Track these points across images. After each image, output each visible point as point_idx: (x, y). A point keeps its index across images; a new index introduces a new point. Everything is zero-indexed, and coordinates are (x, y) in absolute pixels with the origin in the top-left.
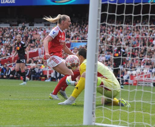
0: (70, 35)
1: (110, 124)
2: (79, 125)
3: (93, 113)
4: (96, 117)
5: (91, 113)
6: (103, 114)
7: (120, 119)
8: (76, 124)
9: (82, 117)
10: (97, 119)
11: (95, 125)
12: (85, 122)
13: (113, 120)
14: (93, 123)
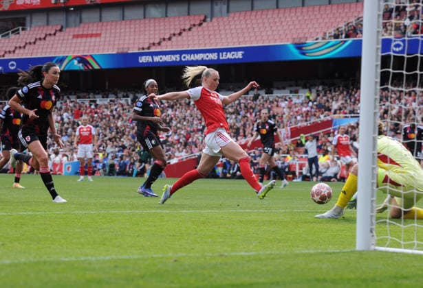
0: (331, 106)
1: (400, 248)
2: (349, 250)
3: (371, 232)
4: (377, 236)
5: (369, 231)
6: (388, 232)
7: (415, 239)
8: (344, 248)
9: (354, 237)
10: (378, 240)
11: (375, 250)
12: (359, 246)
13: (404, 241)
14: (373, 247)
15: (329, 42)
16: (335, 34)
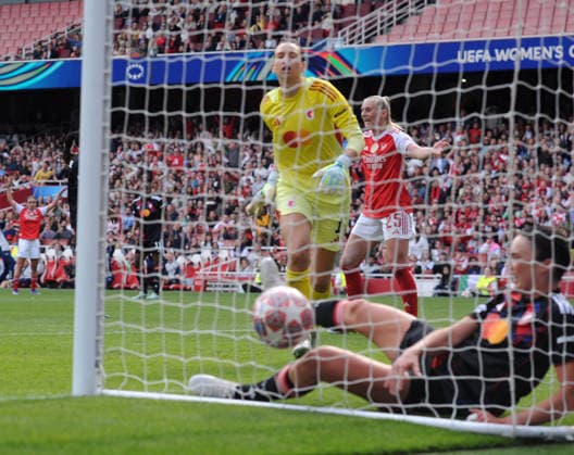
0: (31, 166)
1: (143, 390)
2: (62, 396)
3: (97, 365)
4: (107, 373)
5: (93, 365)
6: (125, 367)
7: (165, 376)
8: (55, 393)
9: (69, 376)
10: (108, 380)
11: (102, 396)
12: (77, 389)
13: (149, 379)
14: (99, 391)
15: (26, 64)
16: (35, 52)
